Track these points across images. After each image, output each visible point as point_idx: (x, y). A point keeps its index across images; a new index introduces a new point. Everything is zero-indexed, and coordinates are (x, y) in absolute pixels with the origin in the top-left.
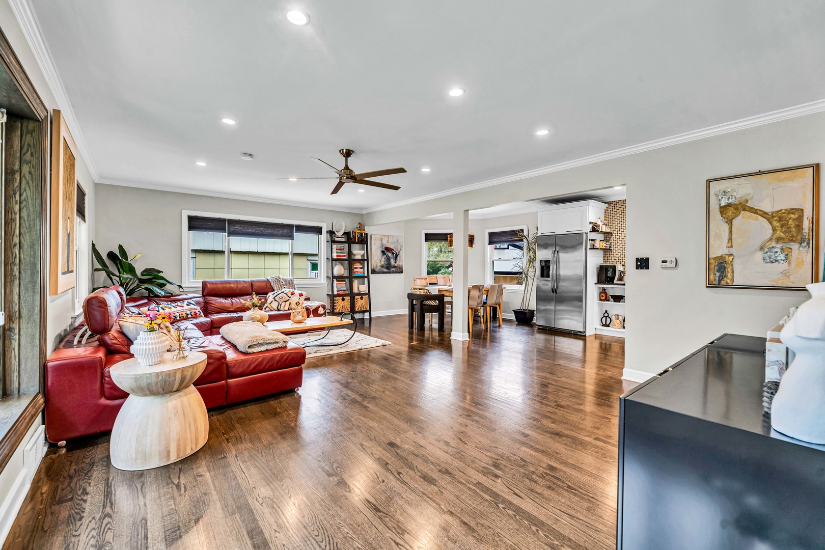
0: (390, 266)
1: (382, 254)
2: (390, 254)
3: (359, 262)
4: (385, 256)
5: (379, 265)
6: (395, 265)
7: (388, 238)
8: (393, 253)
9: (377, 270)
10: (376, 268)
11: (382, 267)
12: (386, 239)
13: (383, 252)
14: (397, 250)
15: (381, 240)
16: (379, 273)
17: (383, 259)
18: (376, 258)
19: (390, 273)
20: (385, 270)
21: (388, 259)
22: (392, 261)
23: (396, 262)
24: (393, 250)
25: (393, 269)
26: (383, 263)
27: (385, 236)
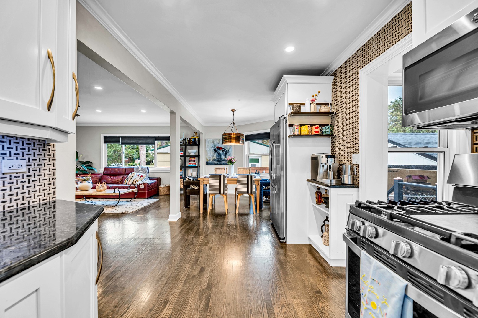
0: (221, 160)
1: (214, 151)
2: (221, 152)
3: (193, 157)
4: (217, 153)
5: (212, 159)
6: (226, 159)
7: (219, 140)
8: (223, 151)
9: (210, 162)
10: (210, 161)
11: (215, 160)
12: (217, 141)
13: (215, 151)
14: (227, 148)
15: (213, 142)
16: (212, 164)
17: (215, 155)
18: (210, 155)
19: (221, 164)
20: (217, 163)
21: (220, 155)
22: (223, 157)
23: (226, 157)
24: (223, 148)
25: (223, 162)
26: (215, 158)
27: (216, 139)
